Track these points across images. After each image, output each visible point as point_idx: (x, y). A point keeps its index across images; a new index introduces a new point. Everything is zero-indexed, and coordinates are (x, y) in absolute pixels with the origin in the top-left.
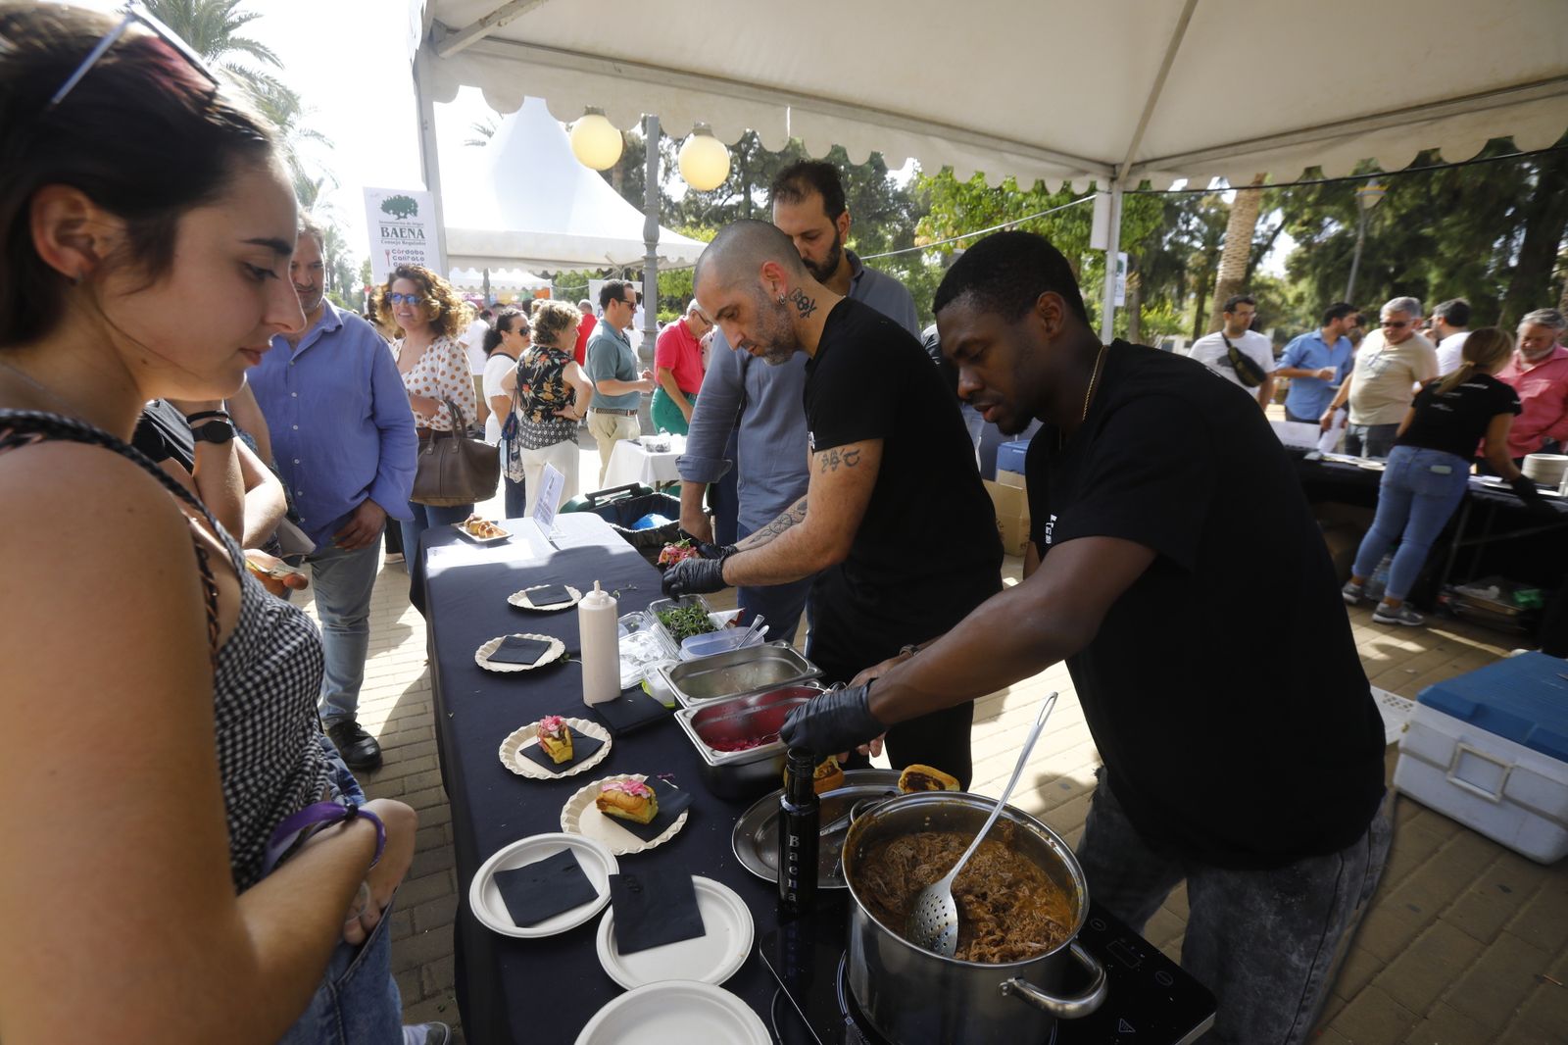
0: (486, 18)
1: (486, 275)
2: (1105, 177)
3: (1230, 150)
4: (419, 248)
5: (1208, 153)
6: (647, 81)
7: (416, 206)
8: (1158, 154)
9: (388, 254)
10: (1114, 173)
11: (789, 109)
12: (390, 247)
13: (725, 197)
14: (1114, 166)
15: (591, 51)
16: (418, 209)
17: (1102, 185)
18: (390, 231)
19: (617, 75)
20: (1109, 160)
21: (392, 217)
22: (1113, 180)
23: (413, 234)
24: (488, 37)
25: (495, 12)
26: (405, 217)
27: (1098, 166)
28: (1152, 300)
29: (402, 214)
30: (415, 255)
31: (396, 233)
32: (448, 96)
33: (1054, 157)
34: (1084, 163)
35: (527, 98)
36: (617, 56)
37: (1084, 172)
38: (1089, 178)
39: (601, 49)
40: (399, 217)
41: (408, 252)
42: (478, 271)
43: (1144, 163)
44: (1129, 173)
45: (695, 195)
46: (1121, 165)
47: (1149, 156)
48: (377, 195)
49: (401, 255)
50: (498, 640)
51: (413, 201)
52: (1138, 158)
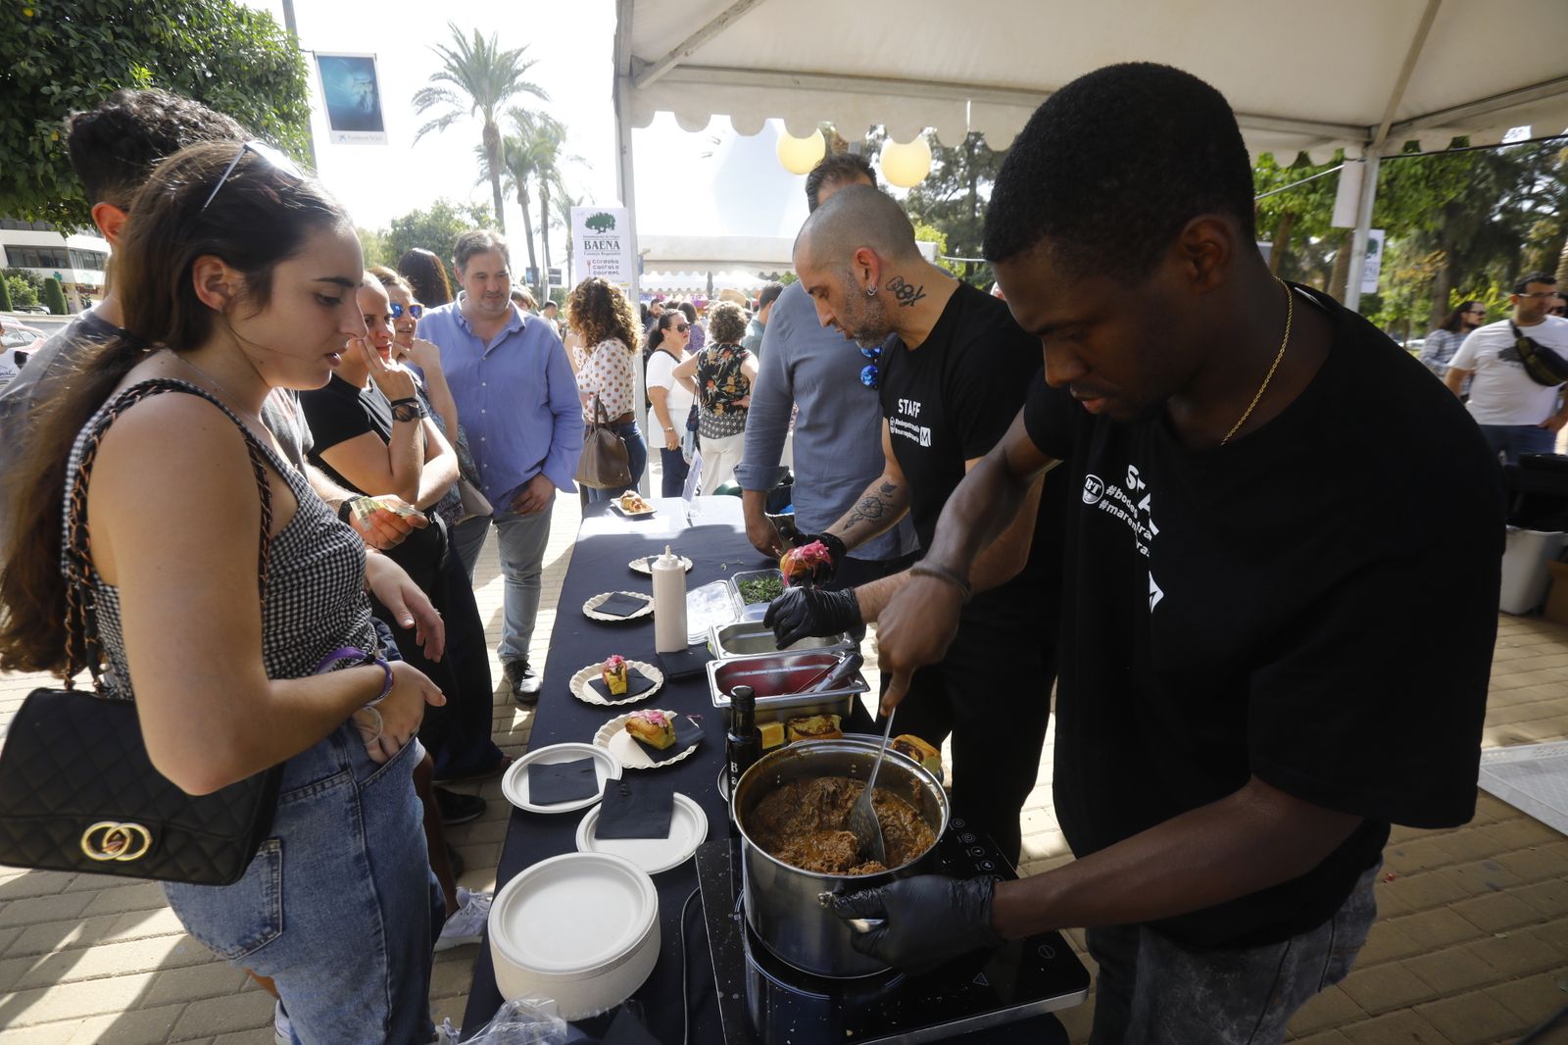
0: (676, 50)
1: (710, 277)
2: (1357, 142)
3: (1534, 92)
4: (615, 258)
5: (1502, 99)
6: (825, 90)
7: (614, 221)
8: (1430, 108)
9: (589, 264)
10: (1369, 136)
11: (969, 103)
12: (591, 258)
13: (949, 191)
14: (1369, 128)
15: (772, 67)
16: (616, 223)
17: (1352, 151)
18: (591, 244)
19: (797, 86)
20: (1361, 123)
21: (594, 232)
22: (1367, 144)
23: (611, 245)
24: (679, 66)
25: (683, 44)
26: (604, 231)
27: (1345, 131)
28: (1468, 282)
29: (602, 229)
30: (611, 264)
31: (596, 246)
32: (644, 121)
33: (1287, 125)
34: (1327, 129)
35: (713, 116)
36: (796, 69)
37: (1327, 139)
38: (1333, 146)
39: (781, 65)
40: (600, 232)
41: (605, 261)
42: (702, 274)
43: (1411, 121)
44: (1389, 134)
45: (919, 191)
46: (1378, 126)
47: (1418, 112)
48: (582, 214)
49: (600, 265)
50: (607, 594)
51: (611, 217)
52: (1401, 115)
